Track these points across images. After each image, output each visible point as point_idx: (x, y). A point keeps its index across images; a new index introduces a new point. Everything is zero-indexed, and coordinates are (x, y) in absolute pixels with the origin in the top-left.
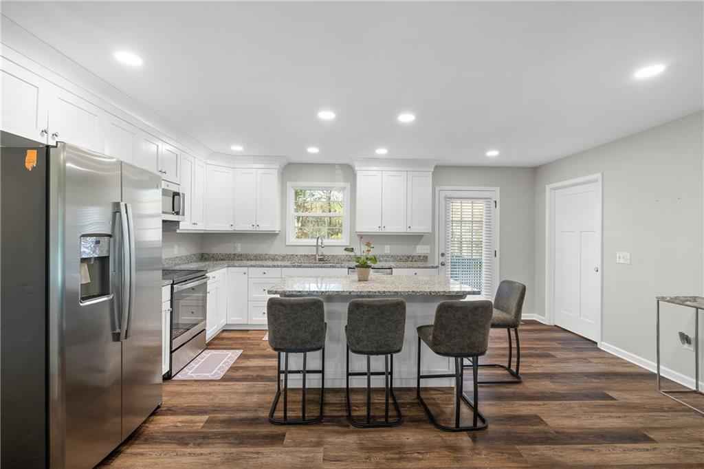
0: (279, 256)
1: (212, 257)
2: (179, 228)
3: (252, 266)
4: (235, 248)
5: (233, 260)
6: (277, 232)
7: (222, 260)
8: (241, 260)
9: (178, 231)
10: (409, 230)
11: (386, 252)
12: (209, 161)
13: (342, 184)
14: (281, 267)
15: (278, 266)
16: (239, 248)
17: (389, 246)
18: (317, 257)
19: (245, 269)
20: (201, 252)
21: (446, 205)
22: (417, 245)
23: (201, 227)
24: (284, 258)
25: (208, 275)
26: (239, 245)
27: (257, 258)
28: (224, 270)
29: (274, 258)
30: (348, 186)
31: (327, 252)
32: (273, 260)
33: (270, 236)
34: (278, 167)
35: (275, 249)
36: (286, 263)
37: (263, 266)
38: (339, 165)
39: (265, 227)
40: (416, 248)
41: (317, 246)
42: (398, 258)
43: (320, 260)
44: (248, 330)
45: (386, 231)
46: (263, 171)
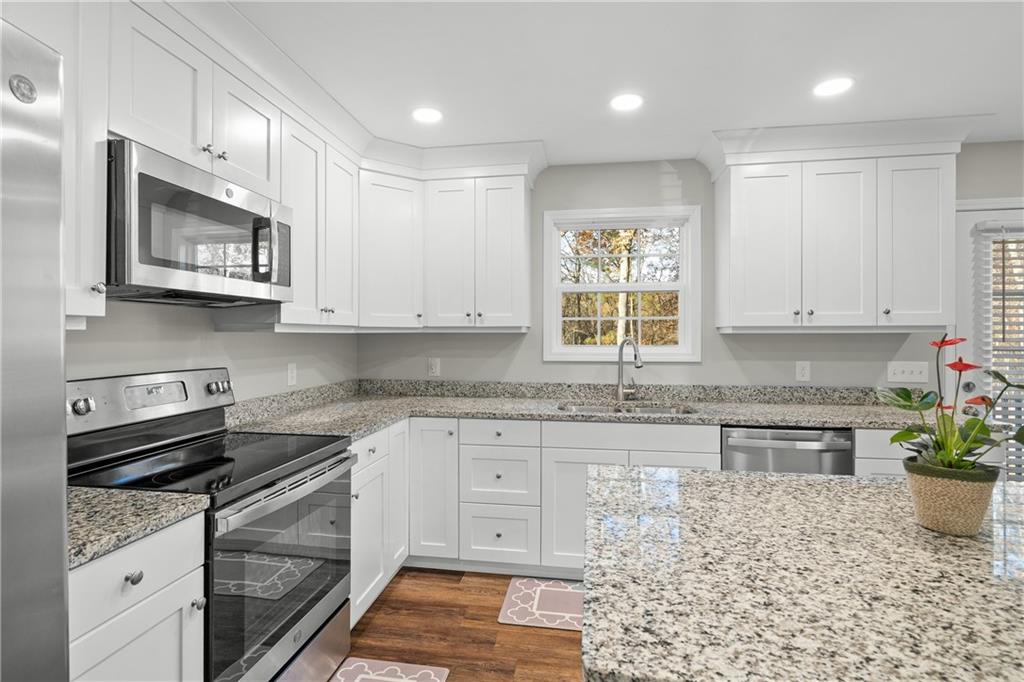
0: (530, 386)
1: (381, 388)
2: (279, 322)
3: (467, 416)
4: (429, 367)
5: (424, 395)
6: (524, 331)
7: (401, 395)
8: (443, 395)
9: (278, 329)
10: (883, 321)
11: (799, 378)
12: (365, 164)
13: (679, 210)
14: (540, 418)
15: (532, 418)
16: (438, 368)
17: (807, 364)
18: (621, 391)
19: (451, 424)
20: (355, 376)
21: (976, 251)
22: (890, 360)
23: (347, 318)
24: (539, 392)
25: (353, 448)
26: (438, 361)
27: (478, 391)
28: (402, 425)
29: (515, 393)
30: (695, 213)
31: (644, 379)
32: (513, 395)
33: (507, 339)
34: (526, 172)
35: (518, 369)
36: (549, 408)
37: (494, 417)
38: (674, 162)
39: (497, 318)
40: (886, 368)
41: (620, 363)
42: (837, 395)
43: (627, 397)
44: (461, 574)
45: (815, 324)
46: (489, 183)
